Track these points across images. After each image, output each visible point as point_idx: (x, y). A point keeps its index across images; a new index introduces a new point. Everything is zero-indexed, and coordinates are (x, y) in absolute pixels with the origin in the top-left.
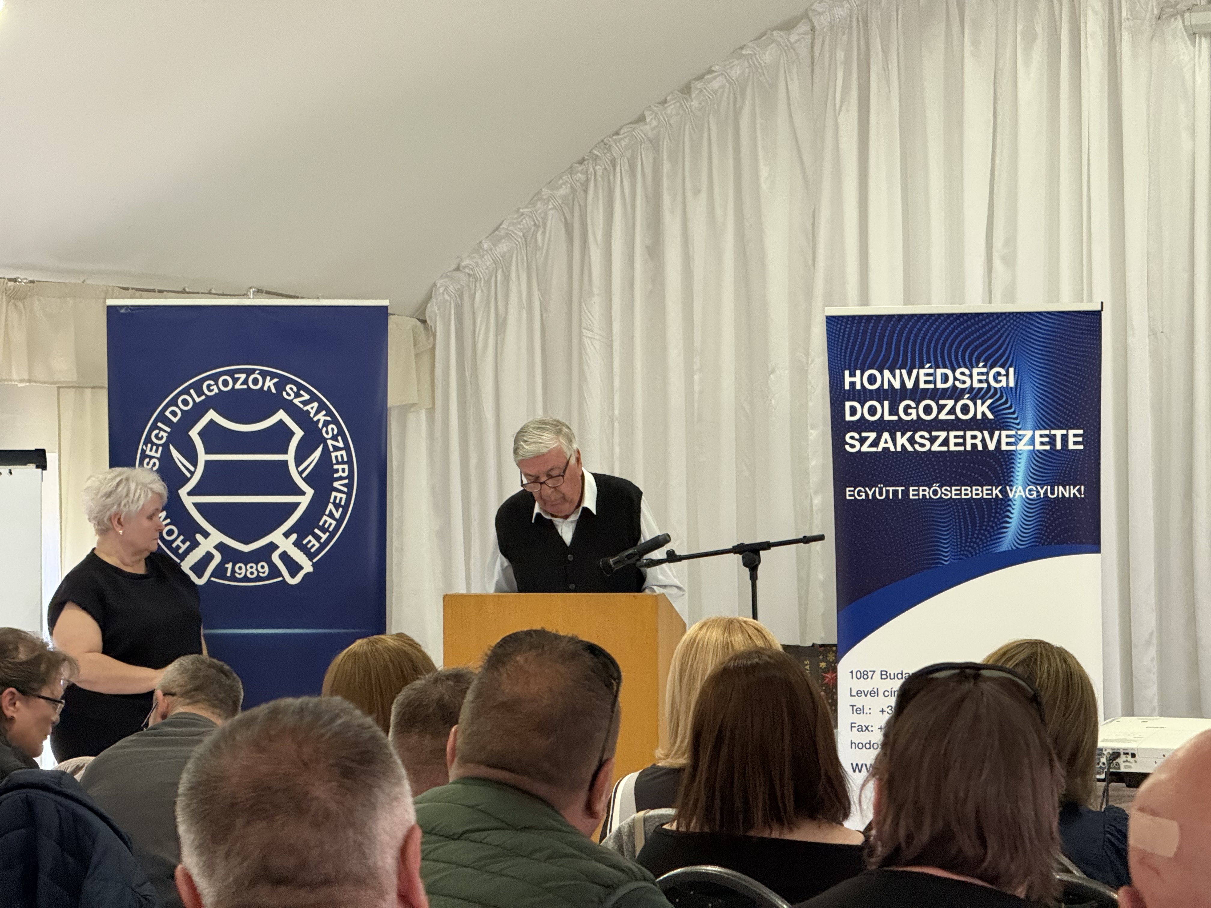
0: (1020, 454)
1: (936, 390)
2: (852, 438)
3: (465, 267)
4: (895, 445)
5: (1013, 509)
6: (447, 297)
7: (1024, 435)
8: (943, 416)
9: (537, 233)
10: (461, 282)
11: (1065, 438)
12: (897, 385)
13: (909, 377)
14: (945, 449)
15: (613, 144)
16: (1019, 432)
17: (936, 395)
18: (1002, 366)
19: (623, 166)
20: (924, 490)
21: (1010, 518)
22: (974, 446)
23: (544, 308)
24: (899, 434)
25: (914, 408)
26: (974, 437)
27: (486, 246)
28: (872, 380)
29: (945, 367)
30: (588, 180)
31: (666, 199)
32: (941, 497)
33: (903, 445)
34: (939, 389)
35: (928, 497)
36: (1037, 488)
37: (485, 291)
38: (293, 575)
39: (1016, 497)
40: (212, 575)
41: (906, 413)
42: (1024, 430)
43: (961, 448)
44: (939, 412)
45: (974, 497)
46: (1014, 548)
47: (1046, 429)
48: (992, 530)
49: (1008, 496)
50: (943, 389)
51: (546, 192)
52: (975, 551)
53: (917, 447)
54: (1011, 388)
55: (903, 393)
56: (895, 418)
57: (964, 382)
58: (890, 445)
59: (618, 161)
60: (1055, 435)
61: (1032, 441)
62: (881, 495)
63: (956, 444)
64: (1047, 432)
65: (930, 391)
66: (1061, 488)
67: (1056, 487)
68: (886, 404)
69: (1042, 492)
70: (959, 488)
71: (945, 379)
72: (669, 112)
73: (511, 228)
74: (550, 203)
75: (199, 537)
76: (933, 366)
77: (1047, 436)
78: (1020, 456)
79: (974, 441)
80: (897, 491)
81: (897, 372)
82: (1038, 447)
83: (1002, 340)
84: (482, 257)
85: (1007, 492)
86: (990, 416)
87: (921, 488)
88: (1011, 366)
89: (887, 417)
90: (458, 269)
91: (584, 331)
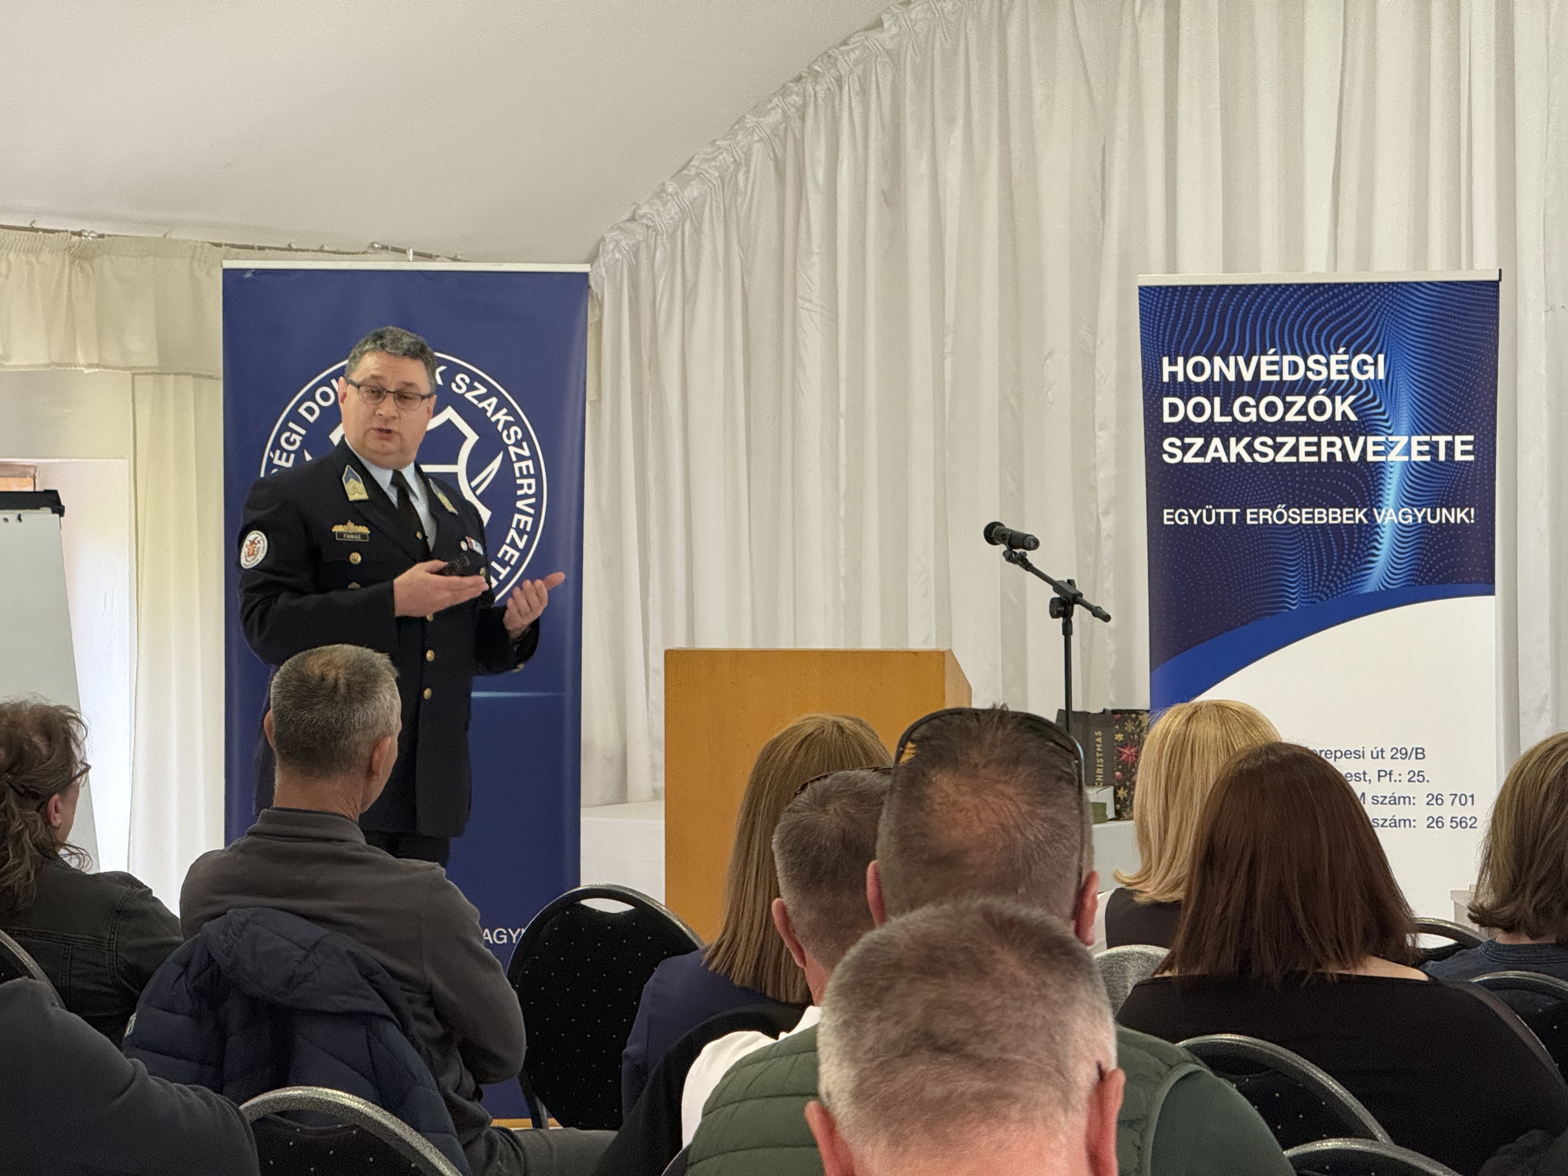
0: (1391, 467)
1: (1282, 382)
2: (1172, 445)
3: (642, 217)
4: (1228, 454)
5: (1382, 538)
6: (618, 256)
7: (1397, 443)
8: (1291, 417)
9: (737, 173)
10: (638, 236)
11: (1450, 446)
12: (1231, 376)
13: (1248, 365)
14: (1293, 459)
15: (840, 57)
16: (1391, 438)
17: (1282, 389)
18: (1369, 353)
19: (852, 86)
20: (1265, 514)
21: (1378, 549)
22: (1331, 455)
23: (746, 271)
24: (1233, 440)
25: (1254, 406)
26: (1331, 444)
27: (670, 190)
28: (1198, 369)
29: (1294, 353)
30: (805, 105)
31: (910, 129)
32: (1287, 522)
33: (1238, 455)
34: (1286, 382)
35: (1270, 522)
36: (1413, 511)
37: (668, 246)
39: (1386, 522)
41: (1243, 413)
42: (1397, 435)
43: (1315, 459)
44: (1285, 413)
45: (1331, 522)
46: (1383, 589)
47: (1425, 434)
48: (1353, 565)
49: (1376, 521)
50: (1291, 382)
51: (751, 119)
52: (1332, 591)
53: (1257, 456)
54: (1381, 381)
55: (1239, 387)
56: (1229, 419)
57: (1319, 373)
58: (1222, 454)
59: (845, 79)
60: (1437, 443)
61: (1407, 450)
62: (1209, 518)
63: (1308, 454)
64: (1426, 438)
65: (1274, 385)
66: (1444, 511)
67: (1438, 510)
68: (1217, 400)
69: (1420, 516)
70: (1311, 510)
71: (1294, 368)
72: (913, 16)
73: (705, 166)
74: (756, 135)
76: (1279, 352)
77: (1426, 443)
78: (1391, 470)
79: (1331, 450)
80: (1231, 514)
81: (1232, 359)
82: (1416, 458)
83: (1370, 316)
84: (664, 204)
85: (1374, 516)
86: (1353, 417)
87: (1261, 511)
88: (1380, 352)
89: (1218, 418)
90: (633, 219)
91: (800, 301)
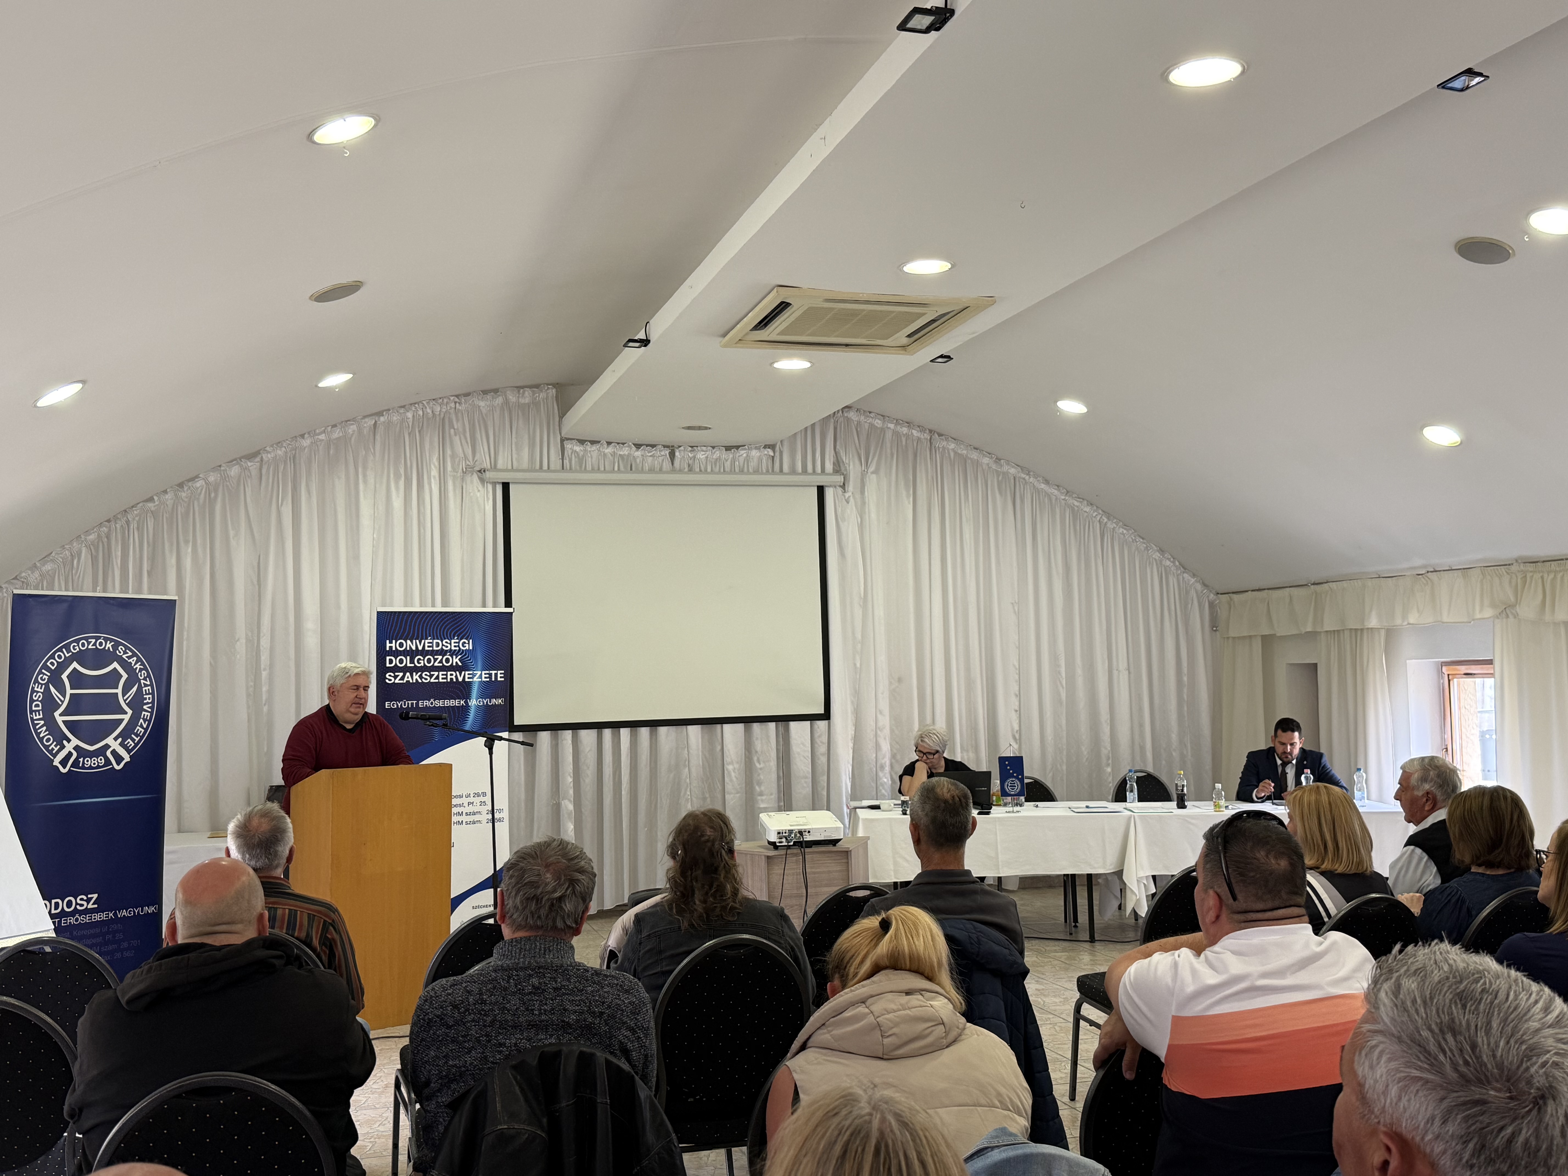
0: (475, 683)
1: (433, 650)
2: (390, 676)
4: (412, 679)
5: (471, 711)
7: (477, 674)
8: (436, 664)
11: (496, 675)
12: (414, 648)
13: (420, 644)
14: (437, 681)
15: (130, 513)
16: (474, 672)
17: (433, 653)
18: (466, 639)
19: (134, 526)
21: (469, 715)
22: (451, 679)
24: (414, 674)
25: (422, 660)
26: (451, 675)
28: (401, 645)
29: (438, 639)
30: (110, 533)
32: (435, 706)
34: (435, 650)
35: (429, 706)
36: (483, 700)
38: (118, 764)
39: (472, 704)
40: (71, 767)
41: (419, 663)
42: (477, 671)
43: (445, 681)
44: (434, 662)
45: (451, 705)
47: (487, 670)
48: (460, 722)
50: (437, 650)
53: (423, 680)
54: (471, 650)
55: (417, 652)
56: (413, 665)
57: (447, 647)
58: (410, 679)
59: (131, 523)
60: (491, 674)
61: (481, 677)
62: (405, 705)
63: (443, 679)
64: (488, 672)
65: (430, 651)
66: (493, 700)
67: (491, 699)
68: (408, 658)
69: (485, 702)
70: (443, 701)
71: (438, 645)
72: (168, 497)
74: (83, 544)
75: (65, 742)
76: (432, 638)
77: (487, 674)
79: (451, 677)
80: (413, 703)
81: (414, 641)
82: (484, 679)
83: (466, 626)
85: (468, 703)
86: (460, 664)
87: (425, 702)
88: (470, 639)
89: (409, 665)
